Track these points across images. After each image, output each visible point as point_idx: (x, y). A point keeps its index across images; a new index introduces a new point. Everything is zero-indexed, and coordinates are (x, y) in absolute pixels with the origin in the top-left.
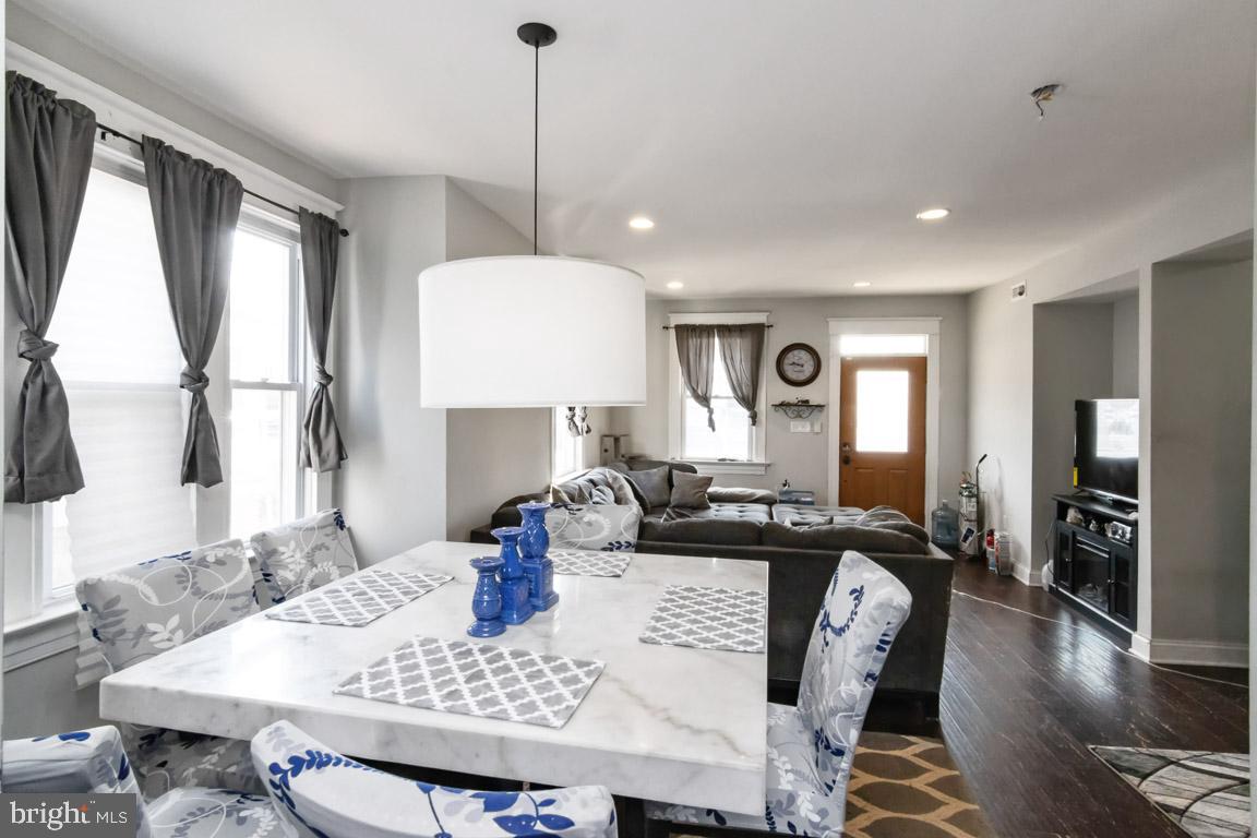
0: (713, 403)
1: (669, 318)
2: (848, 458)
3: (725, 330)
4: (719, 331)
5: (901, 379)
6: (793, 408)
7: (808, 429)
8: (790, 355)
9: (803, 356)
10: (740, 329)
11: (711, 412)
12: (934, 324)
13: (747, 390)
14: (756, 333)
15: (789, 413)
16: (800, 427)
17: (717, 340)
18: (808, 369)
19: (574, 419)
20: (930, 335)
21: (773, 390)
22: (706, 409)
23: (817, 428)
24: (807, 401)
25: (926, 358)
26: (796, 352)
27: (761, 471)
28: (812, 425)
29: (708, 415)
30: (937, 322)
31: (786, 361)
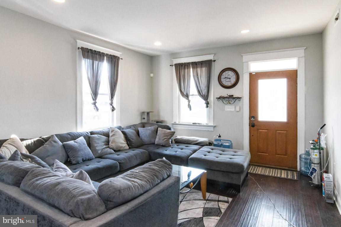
0: (190, 98)
1: (173, 61)
2: (254, 124)
3: (195, 65)
4: (192, 65)
5: (283, 82)
6: (226, 99)
7: (233, 110)
8: (224, 74)
9: (231, 74)
10: (201, 64)
11: (189, 102)
12: (301, 52)
13: (204, 92)
14: (208, 64)
15: (224, 101)
16: (229, 108)
17: (191, 69)
18: (233, 80)
19: (96, 104)
20: (299, 58)
21: (216, 91)
22: (187, 101)
23: (238, 109)
24: (232, 96)
25: (297, 70)
26: (227, 72)
27: (212, 129)
28: (235, 108)
29: (188, 103)
30: (304, 50)
31: (222, 77)
